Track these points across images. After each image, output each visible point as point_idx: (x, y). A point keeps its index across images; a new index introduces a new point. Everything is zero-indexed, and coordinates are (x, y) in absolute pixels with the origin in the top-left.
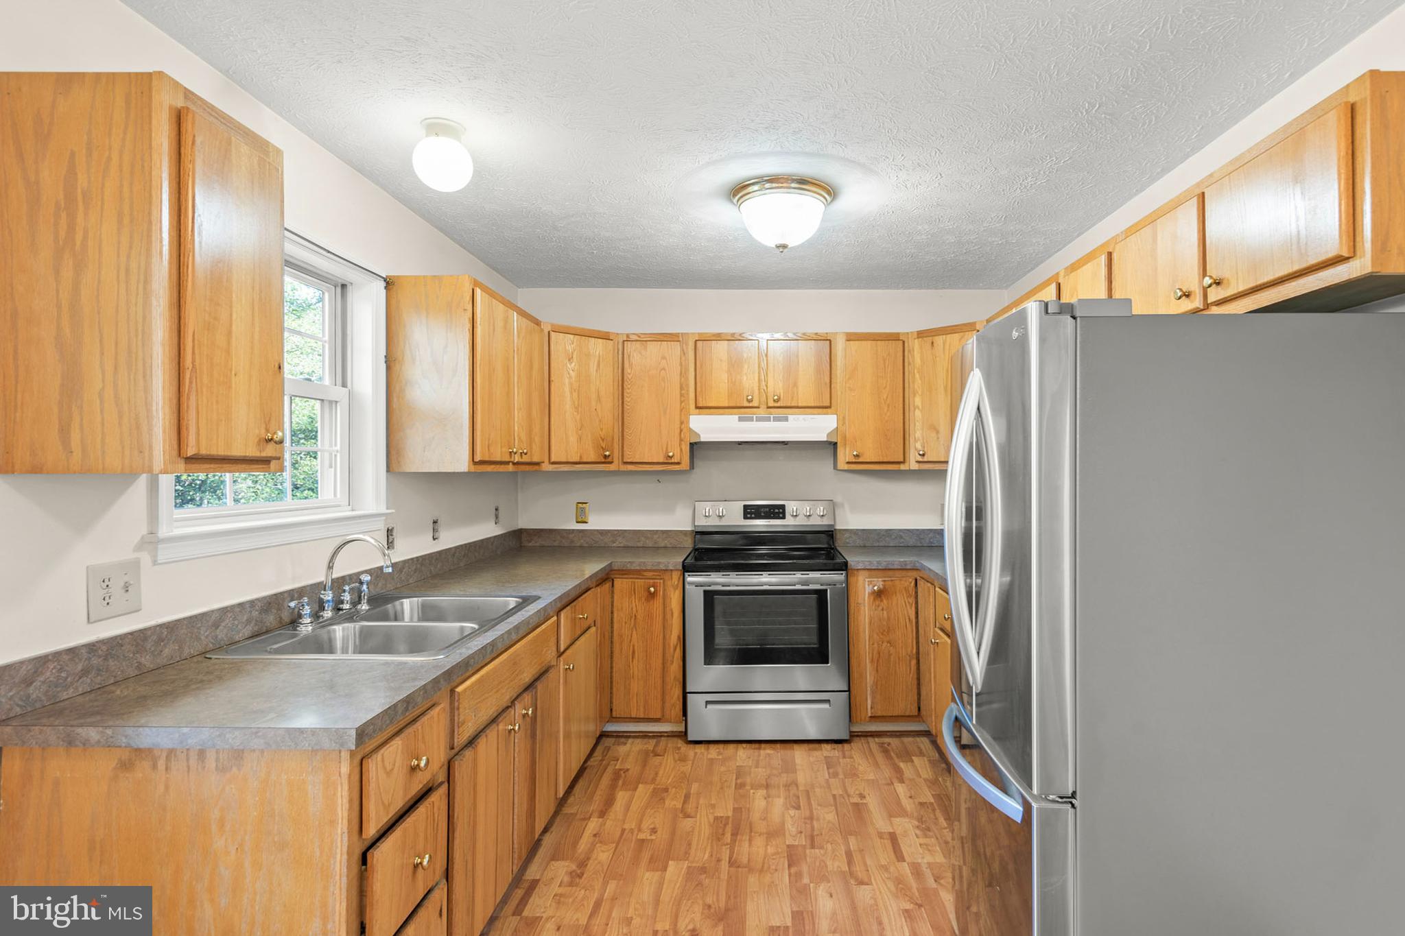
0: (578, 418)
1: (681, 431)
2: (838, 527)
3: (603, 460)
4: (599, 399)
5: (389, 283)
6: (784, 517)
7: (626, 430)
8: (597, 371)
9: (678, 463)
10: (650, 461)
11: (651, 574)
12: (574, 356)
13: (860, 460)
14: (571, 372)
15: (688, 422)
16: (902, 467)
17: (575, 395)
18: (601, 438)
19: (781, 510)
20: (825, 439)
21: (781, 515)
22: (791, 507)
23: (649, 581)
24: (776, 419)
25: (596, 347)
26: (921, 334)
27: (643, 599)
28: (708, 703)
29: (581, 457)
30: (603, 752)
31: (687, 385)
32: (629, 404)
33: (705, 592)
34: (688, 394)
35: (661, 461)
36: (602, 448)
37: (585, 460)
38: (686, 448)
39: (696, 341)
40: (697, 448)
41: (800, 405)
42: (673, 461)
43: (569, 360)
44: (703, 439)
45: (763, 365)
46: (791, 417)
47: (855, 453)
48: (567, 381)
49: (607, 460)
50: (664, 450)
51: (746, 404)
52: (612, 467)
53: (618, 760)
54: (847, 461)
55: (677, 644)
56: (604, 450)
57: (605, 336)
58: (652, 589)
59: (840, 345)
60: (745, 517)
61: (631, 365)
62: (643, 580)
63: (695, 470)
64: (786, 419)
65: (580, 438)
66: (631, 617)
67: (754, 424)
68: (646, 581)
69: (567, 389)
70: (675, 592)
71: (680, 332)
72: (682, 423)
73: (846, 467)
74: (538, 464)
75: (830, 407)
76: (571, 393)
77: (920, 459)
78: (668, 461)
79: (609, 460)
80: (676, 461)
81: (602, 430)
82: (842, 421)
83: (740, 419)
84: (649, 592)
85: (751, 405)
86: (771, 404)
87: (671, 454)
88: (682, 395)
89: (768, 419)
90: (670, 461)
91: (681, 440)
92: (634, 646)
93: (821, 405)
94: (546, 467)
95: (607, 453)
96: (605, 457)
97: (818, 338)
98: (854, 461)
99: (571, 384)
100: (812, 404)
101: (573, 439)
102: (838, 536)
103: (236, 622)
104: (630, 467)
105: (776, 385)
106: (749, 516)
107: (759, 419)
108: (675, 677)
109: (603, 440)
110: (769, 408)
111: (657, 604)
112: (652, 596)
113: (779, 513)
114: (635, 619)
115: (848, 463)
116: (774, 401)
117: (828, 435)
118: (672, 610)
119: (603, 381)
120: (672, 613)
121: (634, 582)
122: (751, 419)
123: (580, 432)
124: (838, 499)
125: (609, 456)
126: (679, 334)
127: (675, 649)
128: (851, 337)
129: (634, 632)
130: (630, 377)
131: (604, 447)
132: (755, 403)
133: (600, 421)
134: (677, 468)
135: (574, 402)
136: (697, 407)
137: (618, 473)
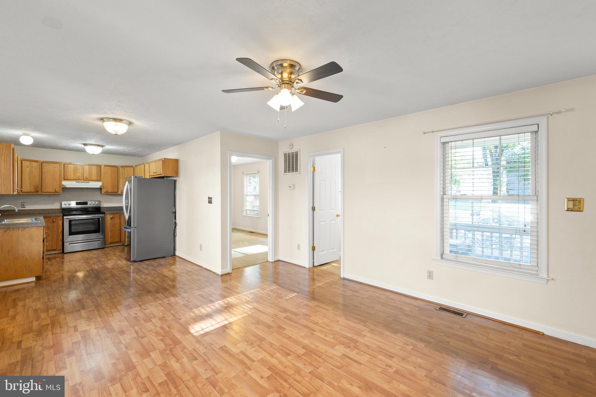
0: (30, 181)
1: (59, 185)
2: (101, 206)
3: (36, 191)
4: (35, 176)
6: (87, 204)
7: (43, 184)
8: (35, 170)
9: (59, 192)
10: (50, 192)
11: (54, 217)
12: (29, 166)
13: (107, 192)
14: (28, 170)
15: (62, 183)
16: (117, 193)
17: (29, 176)
18: (35, 186)
20: (99, 187)
22: (89, 202)
24: (86, 183)
25: (34, 164)
26: (122, 166)
27: (52, 223)
28: (70, 244)
29: (30, 191)
31: (61, 174)
32: (43, 178)
33: (69, 220)
34: (62, 176)
35: (53, 192)
38: (61, 189)
39: (64, 164)
40: (65, 189)
41: (92, 180)
43: (27, 167)
44: (67, 187)
45: (83, 170)
46: (90, 182)
47: (106, 190)
50: (55, 189)
51: (78, 179)
52: (38, 193)
56: (36, 189)
57: (37, 161)
58: (54, 220)
59: (103, 167)
60: (76, 205)
61: (44, 169)
63: (63, 194)
64: (89, 183)
65: (30, 186)
66: (48, 227)
67: (80, 184)
68: (52, 219)
69: (27, 175)
70: (60, 220)
71: (59, 161)
72: (60, 183)
73: (104, 193)
75: (100, 180)
77: (121, 192)
78: (56, 191)
79: (38, 191)
81: (36, 184)
82: (103, 183)
83: (76, 182)
84: (54, 221)
86: (85, 179)
88: (60, 176)
89: (84, 183)
91: (59, 187)
93: (98, 180)
94: (21, 193)
96: (37, 191)
97: (97, 166)
99: (27, 173)
100: (96, 180)
101: (28, 186)
102: (101, 208)
104: (43, 193)
105: (86, 175)
107: (81, 183)
108: (60, 239)
111: (55, 224)
117: (100, 186)
119: (36, 172)
120: (60, 226)
121: (48, 219)
124: (101, 200)
127: (60, 233)
128: (105, 166)
129: (49, 231)
130: (44, 171)
132: (81, 179)
133: (35, 182)
134: (58, 193)
135: (29, 178)
136: (64, 179)
137: (40, 194)
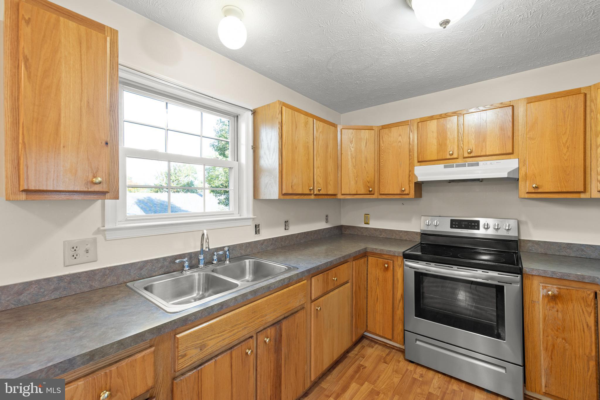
0: (355, 171)
1: (409, 176)
2: (523, 238)
3: (369, 193)
4: (366, 161)
5: (254, 112)
6: (478, 229)
7: (381, 177)
8: (365, 147)
9: (408, 194)
10: (393, 193)
11: (387, 256)
12: (354, 140)
13: (540, 190)
14: (352, 148)
15: (413, 170)
16: (584, 196)
17: (354, 160)
18: (368, 181)
19: (476, 224)
20: (506, 176)
21: (476, 227)
22: (483, 221)
23: (385, 260)
24: (470, 165)
25: (365, 134)
27: (382, 270)
28: (416, 339)
29: (357, 191)
30: (359, 350)
31: (413, 150)
32: (382, 163)
33: (415, 272)
34: (413, 155)
35: (399, 193)
36: (368, 186)
37: (359, 193)
38: (413, 186)
39: (418, 122)
40: (419, 186)
41: (487, 154)
42: (405, 193)
43: (351, 142)
45: (461, 131)
46: (481, 163)
47: (534, 186)
48: (349, 153)
49: (371, 193)
50: (400, 187)
51: (449, 157)
52: (374, 197)
53: (364, 358)
54: (527, 191)
55: (401, 299)
56: (369, 188)
57: (371, 128)
58: (387, 265)
59: (522, 108)
60: (451, 227)
61: (384, 143)
62: (382, 260)
63: (422, 198)
64: (477, 165)
65: (356, 182)
66: (376, 279)
67: (455, 169)
68: (384, 260)
69: (350, 157)
70: (399, 268)
72: (410, 171)
73: (527, 196)
74: (335, 195)
75: (512, 153)
76: (352, 159)
79: (372, 192)
80: (406, 193)
81: (368, 177)
83: (445, 167)
84: (385, 266)
85: (452, 157)
86: (466, 155)
87: (403, 189)
88: (410, 156)
89: (464, 165)
90: (403, 193)
91: (410, 181)
92: (377, 295)
93: (505, 152)
94: (340, 196)
95: (371, 189)
96: (370, 191)
97: (503, 106)
98: (533, 191)
99: (352, 155)
100: (498, 153)
101: (353, 183)
102: (523, 245)
103: (154, 267)
104: (384, 197)
105: (471, 144)
106: (454, 226)
107: (457, 166)
108: (400, 318)
109: (369, 182)
110: (464, 158)
111: (389, 274)
112: (387, 269)
113: (475, 226)
114: (378, 280)
115: (528, 193)
116: (468, 153)
117: (509, 173)
118: (398, 279)
120: (398, 281)
121: (378, 260)
122: (452, 166)
123: (356, 179)
124: (523, 218)
125: (372, 190)
126: (409, 120)
127: (400, 302)
128: (530, 100)
129: (378, 288)
130: (382, 148)
131: (369, 186)
132: (455, 156)
133: (367, 173)
134: (407, 197)
135: (353, 163)
136: (419, 162)
137: (377, 200)
